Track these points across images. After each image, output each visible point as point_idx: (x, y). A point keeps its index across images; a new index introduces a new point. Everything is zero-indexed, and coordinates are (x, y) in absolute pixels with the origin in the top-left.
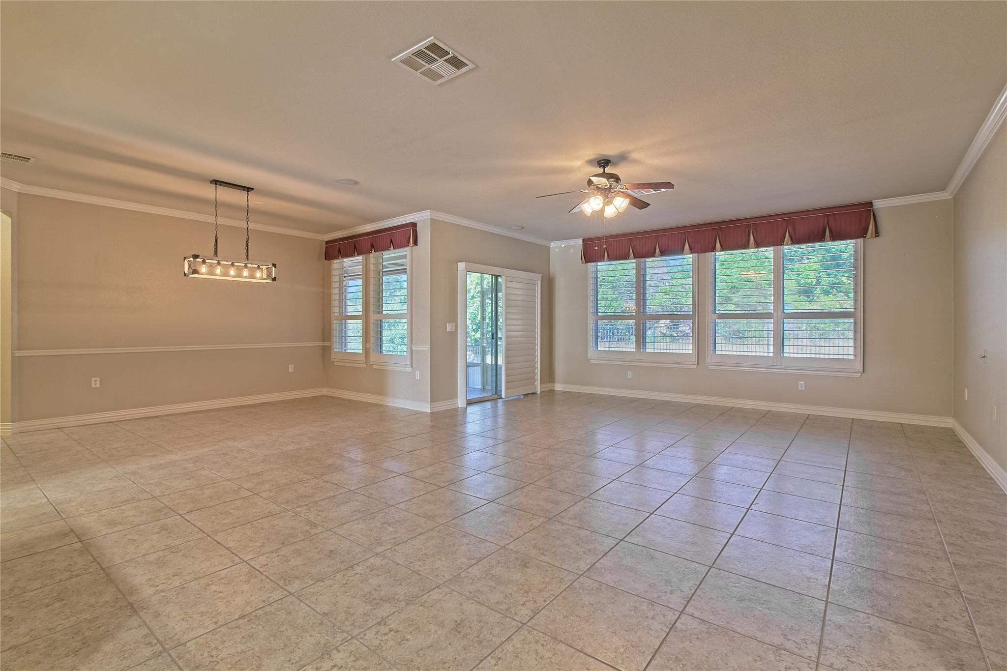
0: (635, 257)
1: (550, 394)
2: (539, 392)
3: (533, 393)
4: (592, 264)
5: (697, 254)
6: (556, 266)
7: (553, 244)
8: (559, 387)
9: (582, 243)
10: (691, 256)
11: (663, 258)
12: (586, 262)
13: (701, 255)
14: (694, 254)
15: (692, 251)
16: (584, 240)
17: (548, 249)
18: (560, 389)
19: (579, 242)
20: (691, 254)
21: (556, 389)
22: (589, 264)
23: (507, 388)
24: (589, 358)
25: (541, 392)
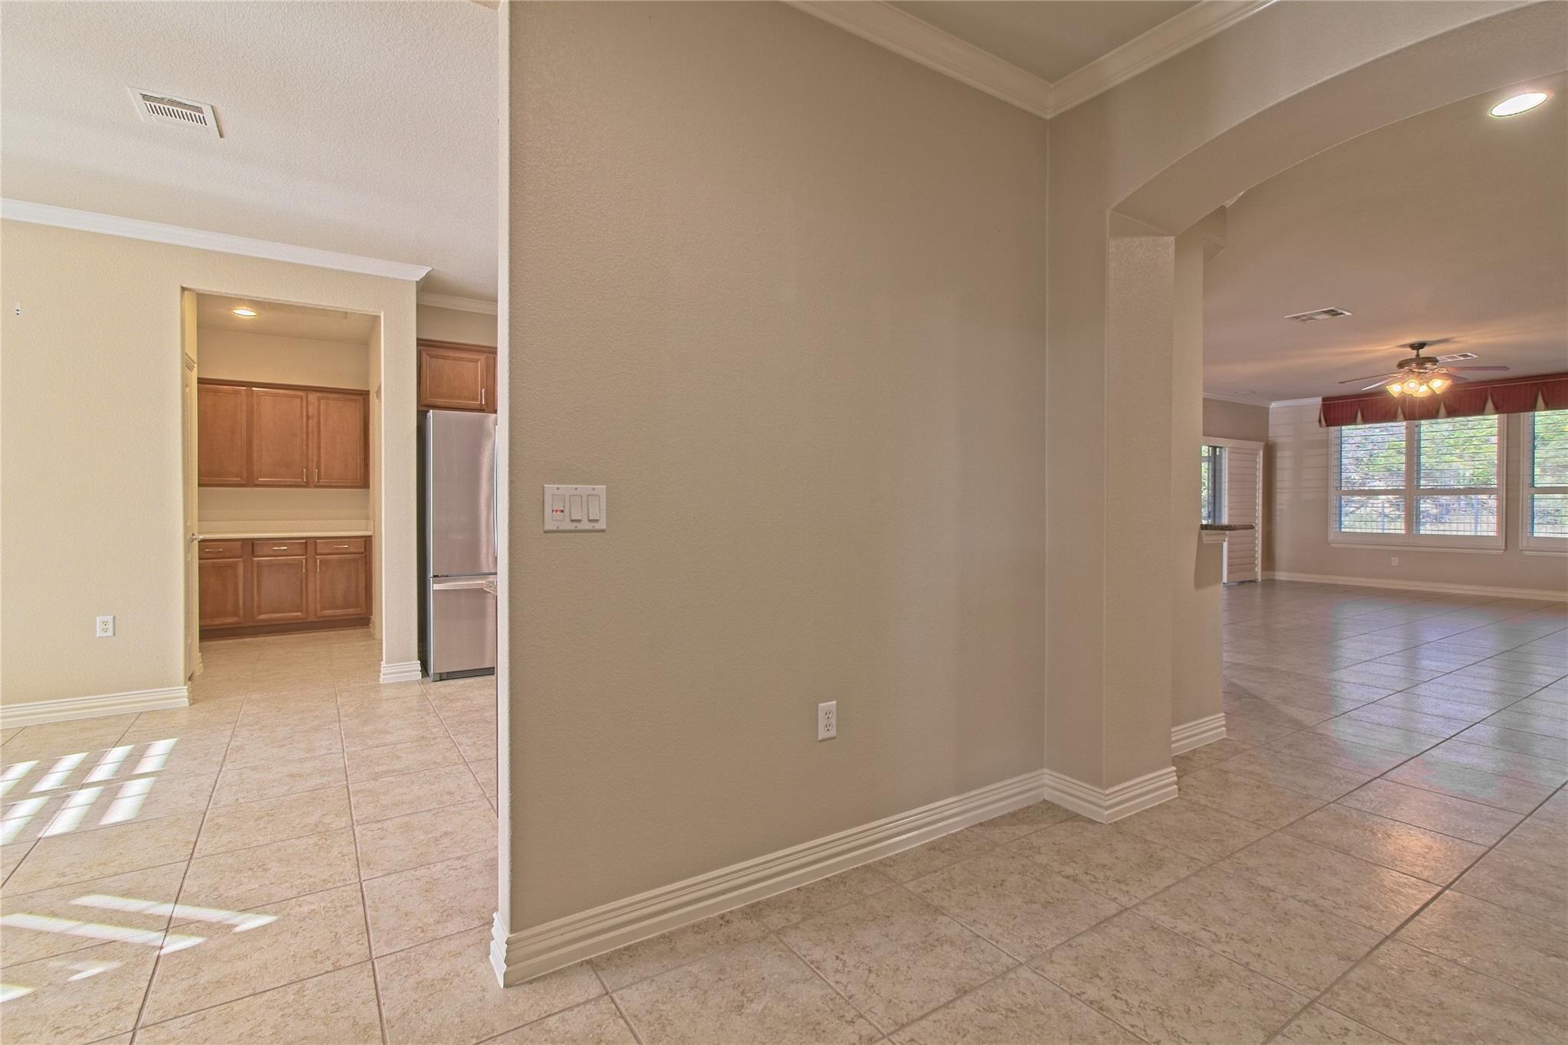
0: (1406, 419)
1: (1270, 583)
2: (1260, 580)
3: (1250, 581)
4: (1336, 428)
5: (1506, 415)
6: (1279, 431)
7: (1274, 405)
8: (1281, 576)
9: (1321, 403)
10: (1496, 416)
11: (1450, 420)
12: (1328, 425)
13: (1511, 415)
14: (1502, 415)
15: (1498, 409)
16: (1324, 400)
17: (1265, 411)
18: (1283, 578)
19: (1319, 400)
20: (1496, 414)
21: (1277, 578)
22: (1332, 429)
23: (1229, 573)
24: (1329, 541)
25: (1262, 580)
